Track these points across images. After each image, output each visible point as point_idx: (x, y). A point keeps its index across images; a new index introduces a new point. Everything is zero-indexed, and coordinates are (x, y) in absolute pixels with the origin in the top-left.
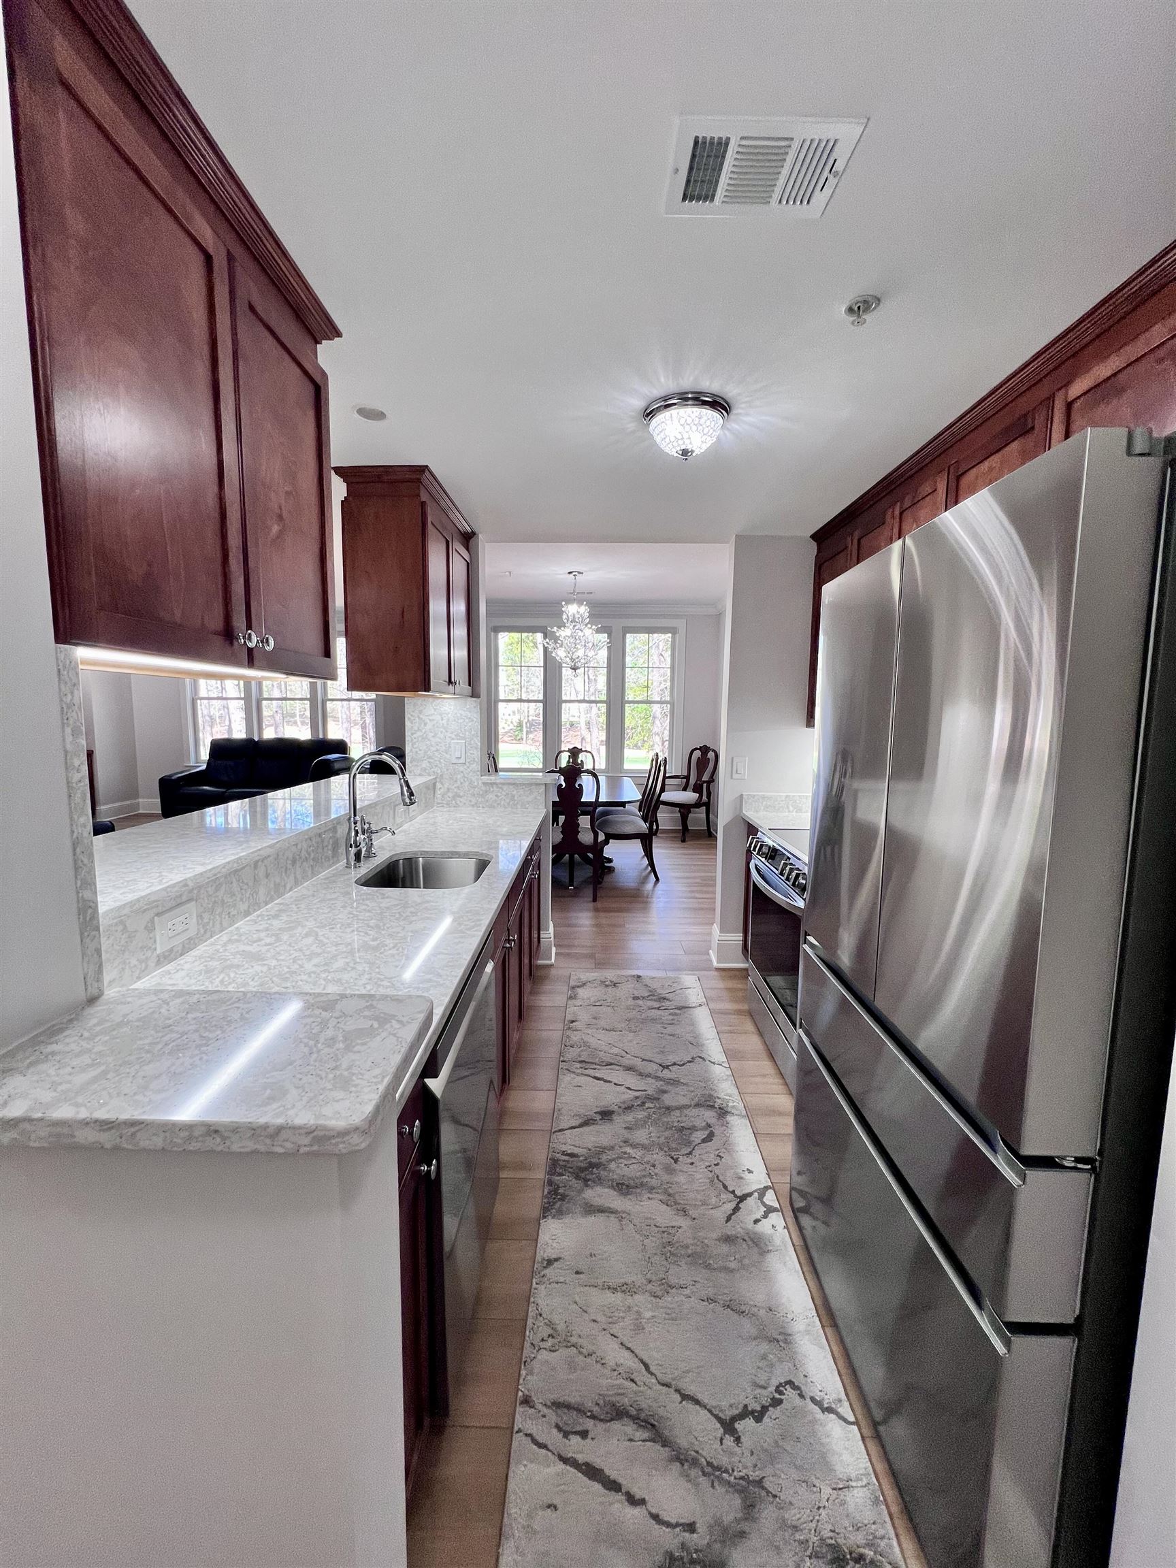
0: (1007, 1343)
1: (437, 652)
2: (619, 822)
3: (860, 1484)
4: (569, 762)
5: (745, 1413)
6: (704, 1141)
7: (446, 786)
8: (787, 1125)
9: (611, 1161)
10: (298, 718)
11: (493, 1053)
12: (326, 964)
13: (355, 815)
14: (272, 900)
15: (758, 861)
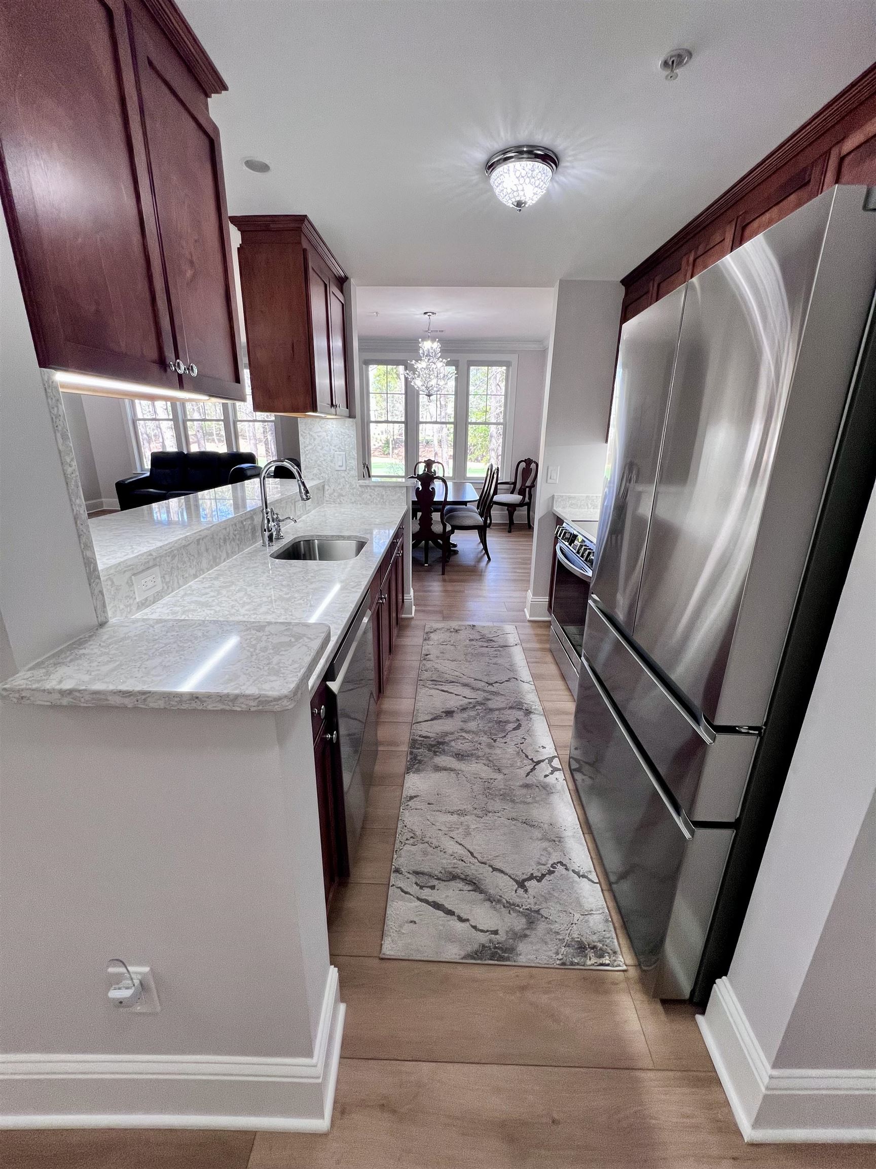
0: (692, 833)
1: (322, 381)
2: (464, 517)
3: (598, 912)
4: (425, 470)
5: (531, 877)
6: (514, 729)
7: (332, 488)
8: (570, 720)
9: (452, 741)
10: (215, 437)
11: (372, 675)
12: (255, 609)
13: (266, 508)
14: (212, 567)
15: (563, 544)
